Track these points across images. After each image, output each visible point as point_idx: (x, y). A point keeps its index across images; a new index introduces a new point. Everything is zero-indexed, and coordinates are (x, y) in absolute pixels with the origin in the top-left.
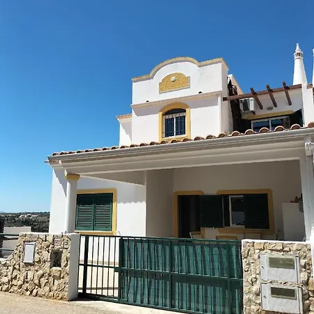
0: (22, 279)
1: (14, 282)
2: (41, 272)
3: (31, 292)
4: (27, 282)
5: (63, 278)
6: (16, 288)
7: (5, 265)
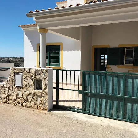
0: (15, 96)
1: (10, 98)
2: (27, 92)
3: (22, 104)
4: (19, 98)
5: (44, 97)
6: (11, 101)
7: (3, 87)
